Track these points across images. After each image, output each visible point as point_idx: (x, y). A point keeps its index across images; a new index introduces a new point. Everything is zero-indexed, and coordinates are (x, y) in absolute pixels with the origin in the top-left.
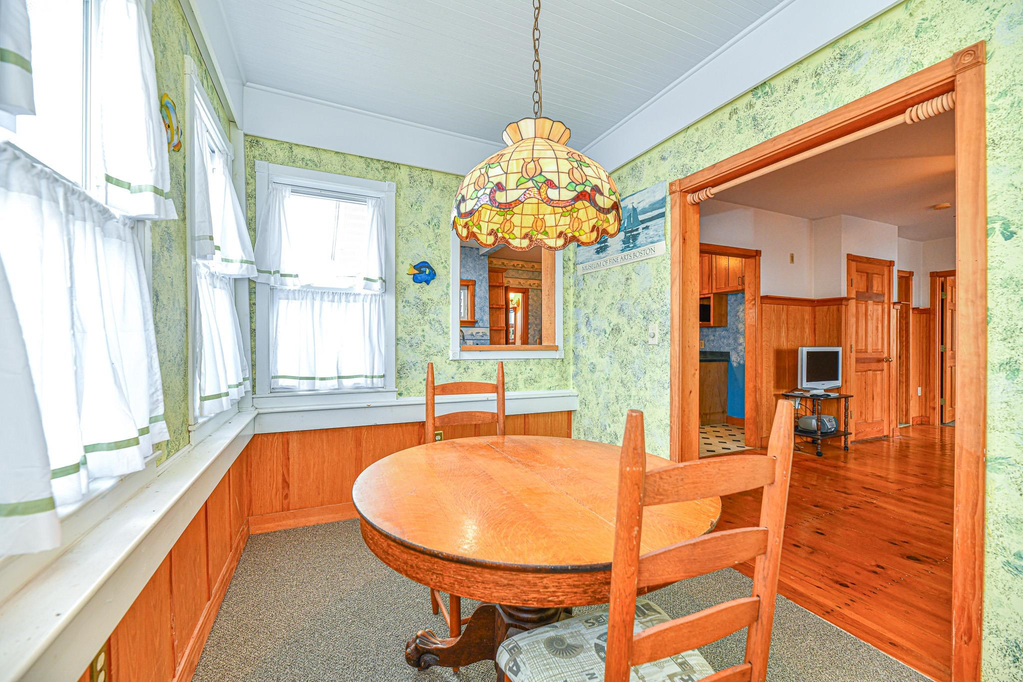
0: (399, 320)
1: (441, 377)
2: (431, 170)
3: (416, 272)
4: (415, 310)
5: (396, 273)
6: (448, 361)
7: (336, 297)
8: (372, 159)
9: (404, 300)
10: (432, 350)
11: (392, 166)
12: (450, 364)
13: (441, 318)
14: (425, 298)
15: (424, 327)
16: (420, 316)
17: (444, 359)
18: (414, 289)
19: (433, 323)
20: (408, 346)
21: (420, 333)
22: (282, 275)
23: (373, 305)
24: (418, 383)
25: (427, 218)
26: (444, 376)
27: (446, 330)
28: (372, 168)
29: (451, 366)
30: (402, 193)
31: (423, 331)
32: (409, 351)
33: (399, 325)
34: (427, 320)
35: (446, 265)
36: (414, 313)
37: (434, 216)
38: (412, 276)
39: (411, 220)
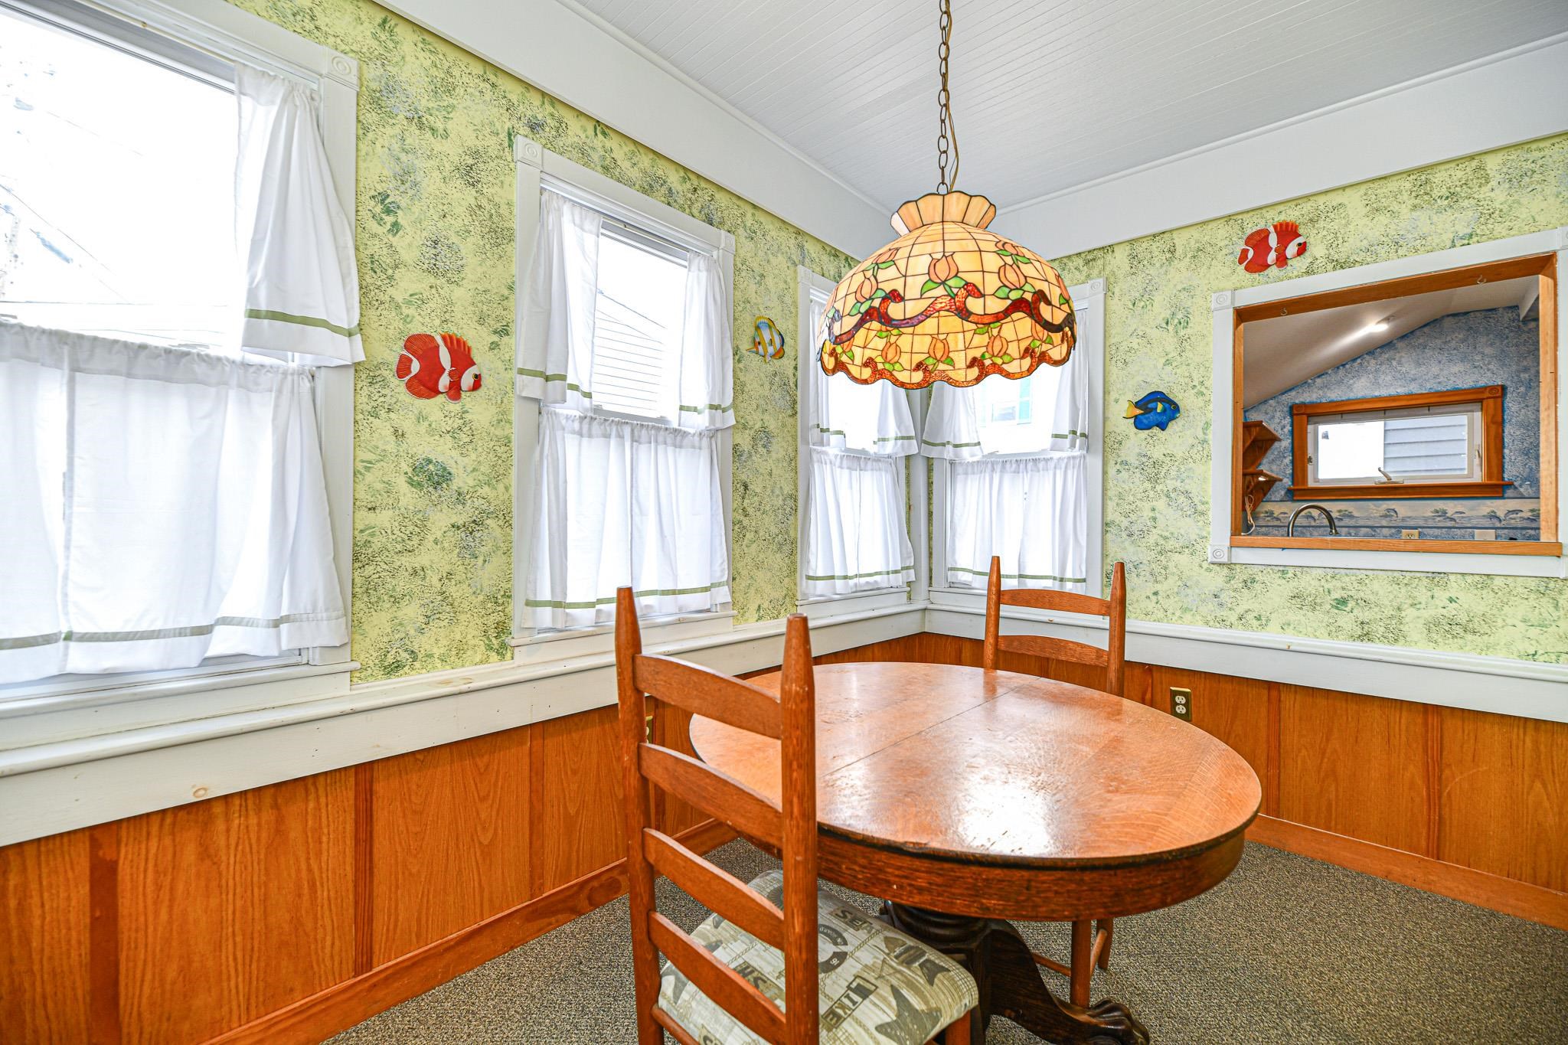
0: (1110, 493)
1: (1189, 591)
2: (1171, 231)
3: (1138, 412)
4: (1138, 475)
5: (1105, 419)
6: (1205, 565)
7: (1021, 466)
8: (1069, 257)
9: (1119, 461)
10: (1171, 543)
11: (1099, 254)
12: (1209, 570)
13: (1191, 486)
14: (1157, 453)
15: (1155, 503)
16: (1148, 485)
17: (1197, 560)
18: (1136, 441)
19: (1172, 495)
20: (1124, 535)
21: (1149, 514)
22: (956, 446)
23: (1070, 472)
24: (1144, 597)
25: (1163, 316)
26: (1197, 591)
27: (1200, 508)
28: (1070, 269)
29: (1212, 574)
30: (1117, 290)
31: (1154, 510)
32: (1127, 544)
33: (1109, 502)
34: (1162, 491)
35: (1203, 389)
36: (1136, 480)
37: (1176, 308)
38: (1132, 420)
39: (1134, 326)
